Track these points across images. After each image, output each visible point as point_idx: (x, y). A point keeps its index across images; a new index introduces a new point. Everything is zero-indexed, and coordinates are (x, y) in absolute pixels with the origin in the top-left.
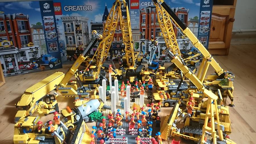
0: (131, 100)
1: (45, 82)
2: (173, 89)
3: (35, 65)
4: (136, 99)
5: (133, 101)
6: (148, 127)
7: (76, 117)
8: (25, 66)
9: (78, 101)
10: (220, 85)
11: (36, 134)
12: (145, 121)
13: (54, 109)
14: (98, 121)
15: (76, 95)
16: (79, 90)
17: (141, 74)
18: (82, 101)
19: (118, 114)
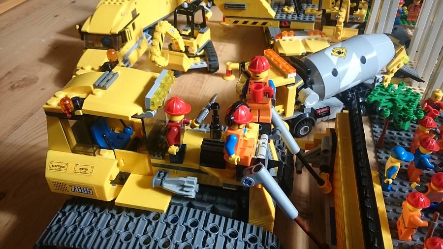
11: (154, 161)
13: (201, 56)
15: (271, 19)
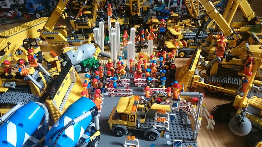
0: (136, 50)
1: (25, 27)
2: (189, 37)
3: (17, 13)
4: (142, 49)
5: (138, 51)
6: (159, 77)
7: (63, 64)
8: (5, 13)
9: (67, 48)
10: (249, 32)
11: (3, 80)
12: (156, 71)
14: (93, 72)
15: (65, 42)
16: (70, 37)
17: (147, 23)
18: (72, 47)
19: (120, 63)
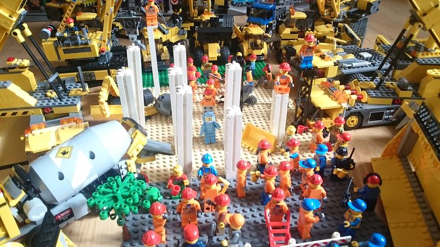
2: (352, 71)
7: (25, 210)
9: (36, 132)
15: (32, 108)
16: (44, 89)
17: (234, 36)
18: (53, 129)
